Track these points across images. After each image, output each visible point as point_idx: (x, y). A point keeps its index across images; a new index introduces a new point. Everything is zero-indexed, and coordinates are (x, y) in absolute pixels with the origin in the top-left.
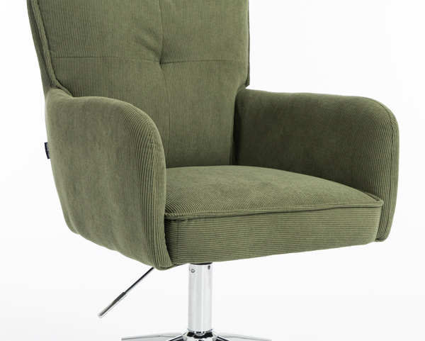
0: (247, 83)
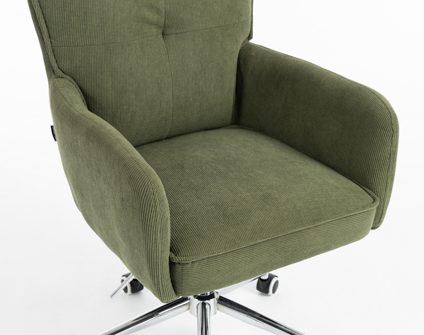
0: (250, 37)
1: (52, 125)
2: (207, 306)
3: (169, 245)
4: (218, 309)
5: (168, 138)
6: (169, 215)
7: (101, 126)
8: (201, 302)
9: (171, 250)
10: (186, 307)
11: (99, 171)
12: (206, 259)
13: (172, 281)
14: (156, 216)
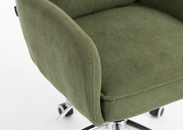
1: (15, 6)
2: (120, 126)
3: (100, 88)
4: (126, 128)
5: (92, 13)
6: (101, 69)
7: (53, 8)
8: (115, 123)
9: (102, 92)
10: (105, 127)
11: (52, 39)
12: (125, 97)
13: (102, 112)
14: (93, 70)
